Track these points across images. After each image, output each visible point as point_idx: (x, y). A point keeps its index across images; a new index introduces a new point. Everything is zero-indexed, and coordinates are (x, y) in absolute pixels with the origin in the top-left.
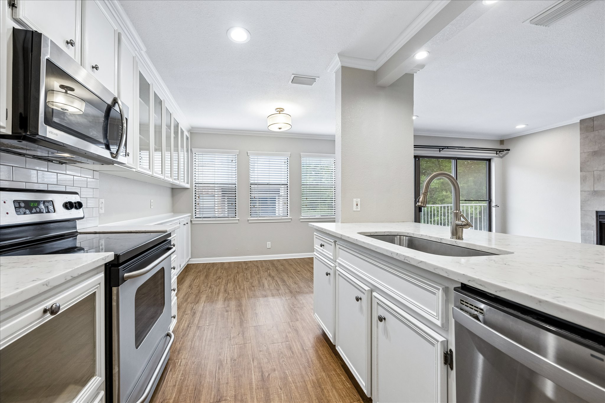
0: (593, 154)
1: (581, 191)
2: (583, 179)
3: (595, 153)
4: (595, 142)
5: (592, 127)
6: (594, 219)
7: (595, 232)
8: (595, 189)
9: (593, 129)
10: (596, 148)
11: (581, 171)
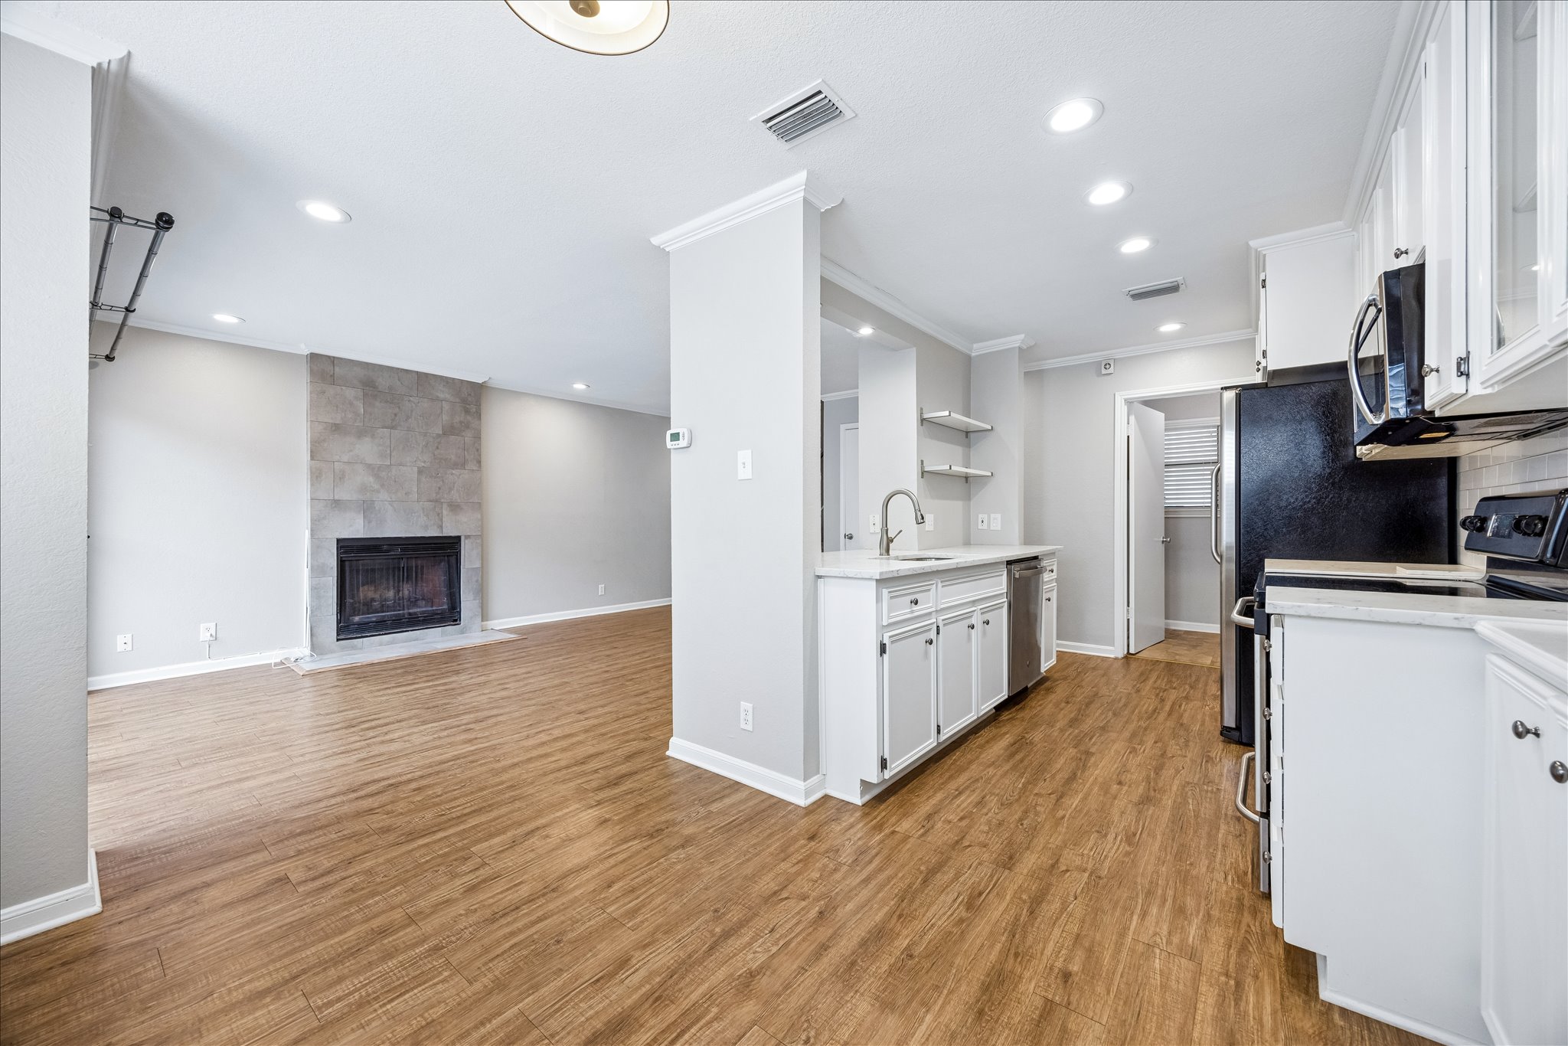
0: (334, 428)
1: (312, 499)
2: (316, 476)
3: (336, 428)
4: (337, 407)
5: (331, 376)
6: (333, 554)
7: (336, 578)
8: (336, 498)
9: (332, 380)
10: (338, 418)
11: (312, 458)
